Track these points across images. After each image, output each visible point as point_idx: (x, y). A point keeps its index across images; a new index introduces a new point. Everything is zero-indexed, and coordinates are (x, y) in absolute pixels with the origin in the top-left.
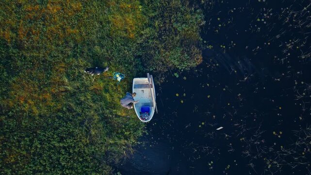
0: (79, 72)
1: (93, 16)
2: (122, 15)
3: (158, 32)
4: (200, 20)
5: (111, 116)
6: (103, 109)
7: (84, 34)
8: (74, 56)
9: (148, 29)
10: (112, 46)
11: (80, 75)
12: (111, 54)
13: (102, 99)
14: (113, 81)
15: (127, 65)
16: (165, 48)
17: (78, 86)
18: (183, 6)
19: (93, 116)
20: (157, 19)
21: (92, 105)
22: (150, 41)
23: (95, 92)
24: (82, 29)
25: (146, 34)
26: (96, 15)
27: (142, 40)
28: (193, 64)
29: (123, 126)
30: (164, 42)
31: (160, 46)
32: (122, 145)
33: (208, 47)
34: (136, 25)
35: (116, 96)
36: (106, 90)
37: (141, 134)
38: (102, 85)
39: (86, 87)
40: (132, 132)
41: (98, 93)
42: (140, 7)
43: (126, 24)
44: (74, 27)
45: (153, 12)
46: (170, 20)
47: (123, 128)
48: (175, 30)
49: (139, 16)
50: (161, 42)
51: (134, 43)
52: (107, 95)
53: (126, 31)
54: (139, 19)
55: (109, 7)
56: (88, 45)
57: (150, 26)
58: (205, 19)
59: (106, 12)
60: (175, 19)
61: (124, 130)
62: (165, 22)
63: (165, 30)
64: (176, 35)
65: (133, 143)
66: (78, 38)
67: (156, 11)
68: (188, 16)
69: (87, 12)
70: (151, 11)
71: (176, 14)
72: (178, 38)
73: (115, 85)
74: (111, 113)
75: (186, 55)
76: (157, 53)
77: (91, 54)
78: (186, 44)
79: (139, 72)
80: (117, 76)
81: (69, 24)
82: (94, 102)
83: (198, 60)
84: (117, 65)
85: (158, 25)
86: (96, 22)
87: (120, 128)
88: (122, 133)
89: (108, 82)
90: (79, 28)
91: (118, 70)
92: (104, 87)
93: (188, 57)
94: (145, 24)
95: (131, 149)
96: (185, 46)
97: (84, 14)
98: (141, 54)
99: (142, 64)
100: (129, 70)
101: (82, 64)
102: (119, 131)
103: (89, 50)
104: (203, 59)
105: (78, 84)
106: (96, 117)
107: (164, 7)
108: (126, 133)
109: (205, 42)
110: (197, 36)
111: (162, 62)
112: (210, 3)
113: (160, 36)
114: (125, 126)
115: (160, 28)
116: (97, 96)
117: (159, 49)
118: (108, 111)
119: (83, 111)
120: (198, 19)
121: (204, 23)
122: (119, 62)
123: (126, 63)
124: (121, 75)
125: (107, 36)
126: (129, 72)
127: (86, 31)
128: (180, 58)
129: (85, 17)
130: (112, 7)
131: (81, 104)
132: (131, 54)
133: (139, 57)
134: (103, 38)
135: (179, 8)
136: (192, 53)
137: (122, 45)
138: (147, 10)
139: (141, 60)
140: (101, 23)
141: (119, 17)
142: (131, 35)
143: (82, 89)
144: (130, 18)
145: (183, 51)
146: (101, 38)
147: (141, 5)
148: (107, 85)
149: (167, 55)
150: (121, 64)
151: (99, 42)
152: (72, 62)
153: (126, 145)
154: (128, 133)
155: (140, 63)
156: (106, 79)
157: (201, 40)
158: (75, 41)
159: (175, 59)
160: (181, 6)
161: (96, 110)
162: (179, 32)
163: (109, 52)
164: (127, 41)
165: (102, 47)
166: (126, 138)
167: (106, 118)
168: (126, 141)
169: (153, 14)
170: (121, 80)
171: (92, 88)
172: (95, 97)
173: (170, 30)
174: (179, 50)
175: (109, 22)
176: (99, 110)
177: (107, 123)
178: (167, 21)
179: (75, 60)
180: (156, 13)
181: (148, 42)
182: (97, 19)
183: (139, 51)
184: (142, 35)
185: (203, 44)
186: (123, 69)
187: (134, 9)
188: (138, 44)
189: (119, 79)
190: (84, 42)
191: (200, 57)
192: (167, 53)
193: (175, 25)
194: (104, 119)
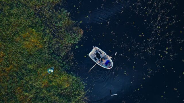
0: (30, 85)
1: (13, 52)
2: (27, 41)
3: (52, 35)
4: (66, 13)
5: (63, 91)
6: (56, 92)
7: (17, 65)
8: (21, 79)
9: (46, 37)
10: (35, 59)
11: (32, 86)
12: (38, 63)
13: (52, 87)
14: (50, 74)
15: (50, 62)
16: (61, 39)
17: (35, 92)
18: (53, 13)
19: (54, 98)
20: (46, 29)
21: (49, 94)
22: (52, 42)
23: (46, 87)
24: (13, 63)
25: (47, 40)
26: (15, 51)
27: (47, 44)
28: (80, 36)
29: (73, 91)
30: (58, 36)
31: (58, 40)
32: (79, 100)
33: (80, 23)
34: (38, 40)
35: (57, 80)
36: (50, 82)
37: (84, 87)
38: (46, 81)
39: (39, 88)
40: (79, 90)
41: (47, 86)
42: (33, 30)
43: (33, 43)
44: (8, 66)
45: (41, 27)
46: (53, 25)
47: (73, 92)
48: (59, 27)
49: (36, 34)
50: (57, 38)
51: (45, 49)
52: (53, 84)
53: (36, 46)
54: (37, 36)
55: (18, 42)
56: (23, 68)
57: (45, 35)
58: (68, 11)
59: (19, 46)
60: (54, 22)
61: (74, 92)
62: (51, 28)
63: (54, 31)
64: (61, 29)
65: (84, 94)
66: (15, 69)
67: (42, 26)
68: (60, 16)
69: (9, 53)
70: (40, 28)
71: (53, 19)
72: (63, 30)
73: (53, 75)
74: (62, 90)
75: (74, 34)
76: (59, 44)
77: (28, 71)
78: (69, 29)
79: (59, 60)
80: (50, 70)
81: (5, 66)
82: (49, 92)
83: (81, 32)
84: (45, 65)
85: (49, 31)
86: (17, 54)
87: (72, 93)
88: (75, 94)
89: (48, 77)
90: (12, 64)
91: (48, 68)
92: (48, 81)
93: (75, 34)
94: (42, 36)
95: (85, 98)
96: (69, 31)
97: (8, 55)
98: (53, 51)
99: (57, 55)
100: (53, 63)
101: (28, 80)
102: (73, 95)
103: (26, 70)
104: (83, 30)
105: (35, 90)
106: (57, 98)
107: (45, 21)
108: (76, 93)
109: (77, 21)
110: (71, 22)
111: (65, 46)
112: (65, 2)
113: (54, 35)
114: (73, 90)
115: (51, 32)
116: (48, 88)
117: (59, 42)
118: (59, 90)
119: (48, 101)
120: (65, 14)
121: (69, 13)
122: (45, 63)
123: (49, 61)
124: (51, 69)
125: (29, 56)
126: (54, 64)
127: (16, 62)
128: (72, 38)
129: (10, 56)
130: (20, 41)
131: (44, 98)
132: (48, 55)
133: (53, 53)
134: (28, 59)
135: (52, 15)
136: (75, 31)
137: (40, 55)
138: (38, 29)
139: (55, 54)
140: (20, 53)
141: (27, 43)
142: (40, 46)
143: (38, 91)
144: (33, 39)
145: (70, 34)
146: (26, 60)
147: (33, 29)
148: (49, 78)
149: (65, 42)
150: (47, 64)
151: (28, 62)
152: (22, 83)
153: (81, 98)
154: (78, 92)
155: (55, 56)
156: (46, 77)
157: (75, 22)
158: (15, 72)
159: (70, 40)
160: (52, 14)
161: (53, 95)
162: (61, 26)
163: (36, 63)
164: (40, 51)
165: (31, 63)
166: (79, 95)
167: (62, 94)
168: (80, 96)
169: (43, 28)
170: (53, 71)
171: (43, 86)
172: (48, 89)
173: (56, 29)
174: (69, 35)
175: (24, 49)
176: (55, 94)
177: (64, 96)
178: (52, 26)
179: (23, 80)
180: (43, 26)
181: (51, 43)
182: (17, 53)
183: (50, 50)
184: (45, 42)
185: (77, 23)
186: (50, 65)
187: (31, 33)
188: (47, 48)
189: (52, 71)
190: (20, 69)
191: (81, 30)
192: (64, 41)
193: (57, 25)
194: (61, 95)
